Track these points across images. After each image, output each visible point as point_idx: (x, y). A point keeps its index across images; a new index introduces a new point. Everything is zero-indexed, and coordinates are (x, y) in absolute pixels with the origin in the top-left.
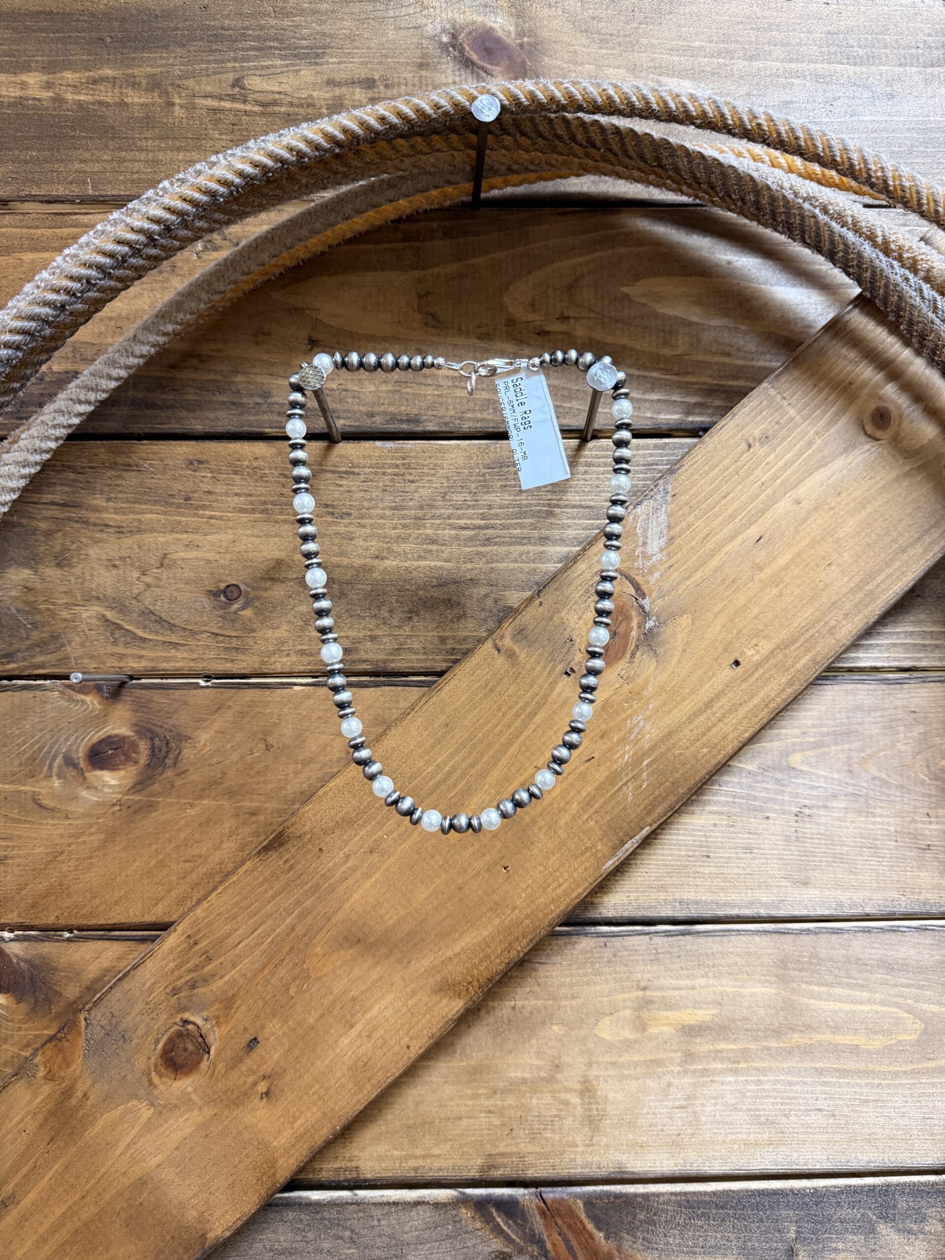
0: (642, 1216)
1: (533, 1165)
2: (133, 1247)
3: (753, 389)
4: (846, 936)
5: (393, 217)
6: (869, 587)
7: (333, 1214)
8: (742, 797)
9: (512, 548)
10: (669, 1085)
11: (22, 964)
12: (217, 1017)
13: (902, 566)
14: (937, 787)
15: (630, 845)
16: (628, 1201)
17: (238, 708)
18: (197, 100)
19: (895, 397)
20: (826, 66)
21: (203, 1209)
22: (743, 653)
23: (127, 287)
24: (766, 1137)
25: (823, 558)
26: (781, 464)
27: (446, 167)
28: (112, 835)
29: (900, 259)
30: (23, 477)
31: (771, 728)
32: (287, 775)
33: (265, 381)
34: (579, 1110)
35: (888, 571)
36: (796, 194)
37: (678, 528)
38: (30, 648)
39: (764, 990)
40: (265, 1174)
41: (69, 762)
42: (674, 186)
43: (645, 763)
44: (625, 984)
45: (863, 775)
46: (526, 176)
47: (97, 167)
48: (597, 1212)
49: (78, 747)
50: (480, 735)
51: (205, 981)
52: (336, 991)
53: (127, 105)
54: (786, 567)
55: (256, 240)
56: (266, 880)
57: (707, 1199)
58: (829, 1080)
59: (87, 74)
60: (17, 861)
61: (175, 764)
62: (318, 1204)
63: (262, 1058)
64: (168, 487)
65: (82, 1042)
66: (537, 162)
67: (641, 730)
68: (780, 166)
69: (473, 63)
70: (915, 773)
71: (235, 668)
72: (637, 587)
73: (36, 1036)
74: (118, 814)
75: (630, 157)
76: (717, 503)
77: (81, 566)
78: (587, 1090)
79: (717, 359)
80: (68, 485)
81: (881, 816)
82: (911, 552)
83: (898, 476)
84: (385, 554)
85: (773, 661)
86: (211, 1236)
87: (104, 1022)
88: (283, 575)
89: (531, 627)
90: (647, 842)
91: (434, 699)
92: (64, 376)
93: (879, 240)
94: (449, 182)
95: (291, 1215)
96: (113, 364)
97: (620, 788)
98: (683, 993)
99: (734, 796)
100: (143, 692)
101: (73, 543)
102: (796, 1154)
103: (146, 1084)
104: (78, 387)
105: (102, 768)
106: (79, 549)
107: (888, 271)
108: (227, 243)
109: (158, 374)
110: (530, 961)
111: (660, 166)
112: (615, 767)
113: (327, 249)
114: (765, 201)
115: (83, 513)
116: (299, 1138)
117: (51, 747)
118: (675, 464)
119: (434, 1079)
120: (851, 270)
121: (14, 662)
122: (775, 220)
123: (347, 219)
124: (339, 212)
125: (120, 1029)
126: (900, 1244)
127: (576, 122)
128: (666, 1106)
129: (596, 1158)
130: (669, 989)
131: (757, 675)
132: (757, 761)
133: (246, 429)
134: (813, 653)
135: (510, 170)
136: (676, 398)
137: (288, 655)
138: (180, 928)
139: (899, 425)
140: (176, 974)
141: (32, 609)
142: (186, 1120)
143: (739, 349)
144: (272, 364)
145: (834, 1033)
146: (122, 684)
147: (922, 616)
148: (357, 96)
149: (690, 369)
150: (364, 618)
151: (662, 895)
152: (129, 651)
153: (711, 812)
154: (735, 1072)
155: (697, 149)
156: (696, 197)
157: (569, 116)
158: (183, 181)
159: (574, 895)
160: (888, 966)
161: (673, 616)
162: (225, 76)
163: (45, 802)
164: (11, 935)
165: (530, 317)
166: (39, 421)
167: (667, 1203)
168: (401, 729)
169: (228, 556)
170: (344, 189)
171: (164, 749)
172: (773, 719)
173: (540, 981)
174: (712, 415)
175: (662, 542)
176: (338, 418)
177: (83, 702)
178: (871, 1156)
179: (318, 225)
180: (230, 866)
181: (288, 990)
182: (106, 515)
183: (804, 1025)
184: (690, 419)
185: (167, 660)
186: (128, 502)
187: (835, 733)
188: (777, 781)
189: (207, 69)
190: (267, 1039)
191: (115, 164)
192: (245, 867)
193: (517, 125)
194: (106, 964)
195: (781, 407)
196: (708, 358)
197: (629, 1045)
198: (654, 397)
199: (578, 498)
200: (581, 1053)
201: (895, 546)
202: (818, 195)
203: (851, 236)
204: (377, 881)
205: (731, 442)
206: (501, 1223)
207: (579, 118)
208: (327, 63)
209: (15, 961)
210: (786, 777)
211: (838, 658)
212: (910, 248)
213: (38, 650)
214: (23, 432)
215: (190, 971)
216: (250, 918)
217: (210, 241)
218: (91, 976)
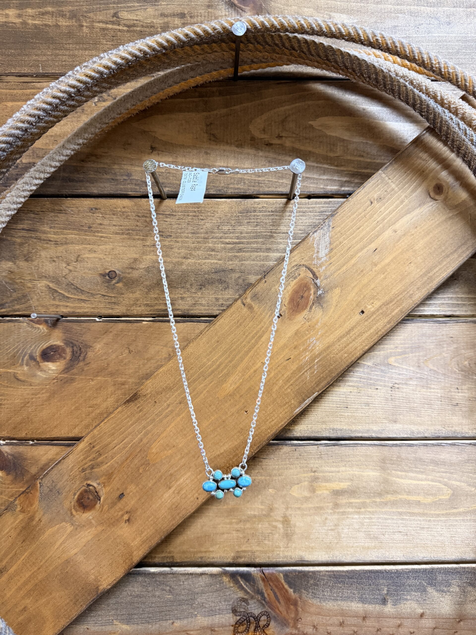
0: (312, 582)
1: (259, 557)
2: (63, 593)
3: (374, 174)
4: (415, 447)
5: (193, 85)
6: (430, 274)
7: (161, 578)
8: (364, 379)
9: (252, 254)
10: (326, 519)
11: (9, 456)
12: (104, 483)
13: (447, 264)
14: (462, 375)
15: (308, 401)
16: (305, 574)
17: (115, 332)
18: (95, 24)
19: (445, 178)
20: (416, 7)
21: (98, 574)
22: (366, 307)
23: (59, 121)
24: (373, 544)
25: (407, 260)
26: (387, 212)
27: (220, 60)
28: (53, 394)
29: (449, 108)
30: (8, 216)
31: (379, 344)
32: (139, 365)
33: (129, 168)
34: (282, 531)
35: (440, 267)
36: (397, 75)
37: (335, 244)
38: (11, 302)
39: (374, 473)
40: (127, 559)
41: (32, 358)
42: (335, 70)
43: (316, 361)
44: (305, 469)
45: (426, 368)
46: (261, 65)
47: (44, 58)
48: (290, 579)
49: (36, 351)
50: (235, 347)
51: (98, 465)
52: (162, 471)
53: (59, 26)
54: (388, 264)
55: (124, 97)
56: (128, 416)
57: (344, 574)
58: (405, 517)
59: (39, 10)
60: (6, 406)
61: (84, 360)
62: (154, 574)
63: (126, 503)
64: (80, 221)
65: (38, 494)
66: (266, 57)
67: (314, 345)
68: (389, 60)
69: (235, 5)
70: (452, 368)
71: (114, 312)
72: (314, 274)
73: (16, 491)
74: (56, 384)
75: (312, 55)
76: (354, 232)
77: (37, 261)
78: (286, 521)
79: (357, 158)
80: (31, 220)
81: (434, 389)
82: (452, 257)
83: (446, 219)
84: (189, 256)
85: (381, 311)
86: (101, 588)
87: (49, 485)
88: (138, 266)
89: (260, 293)
90: (317, 400)
91: (212, 329)
92: (28, 165)
93: (439, 98)
94: (222, 68)
95: (140, 579)
96: (53, 159)
97: (303, 373)
98: (334, 474)
99: (361, 378)
100: (68, 324)
101: (33, 249)
102: (388, 553)
103: (69, 515)
104: (35, 171)
105: (48, 361)
106: (36, 252)
107: (442, 114)
108: (110, 98)
109: (75, 164)
110: (258, 457)
111: (328, 60)
112: (301, 363)
113: (160, 101)
114: (380, 78)
115: (38, 234)
116: (144, 542)
117: (23, 351)
118: (334, 212)
119: (211, 514)
120: (423, 114)
121: (4, 308)
122: (385, 88)
123: (170, 86)
124: (166, 83)
125: (57, 488)
126: (438, 597)
127: (285, 37)
128: (324, 529)
129: (290, 554)
130: (327, 472)
131: (372, 318)
132: (372, 361)
133: (119, 192)
134: (401, 307)
135: (253, 62)
136: (336, 178)
137: (140, 306)
138: (86, 440)
139: (448, 193)
140: (84, 462)
141: (13, 282)
142: (89, 532)
143: (368, 154)
144: (132, 159)
145: (408, 495)
146: (58, 320)
147: (457, 290)
148: (176, 22)
149: (343, 164)
150: (178, 288)
151: (324, 426)
152: (61, 303)
153: (349, 386)
154: (359, 513)
155: (347, 51)
156: (347, 76)
157: (282, 34)
158: (86, 66)
159: (280, 425)
160: (435, 463)
161: (331, 288)
162: (109, 11)
163: (20, 378)
164: (4, 442)
165: (263, 136)
166: (15, 188)
167: (324, 576)
168: (195, 343)
169: (110, 256)
170: (169, 71)
171: (79, 352)
172: (380, 340)
173: (263, 467)
174: (354, 187)
175: (327, 251)
176: (165, 187)
177: (38, 328)
178: (425, 555)
179: (155, 89)
180: (111, 410)
181: (139, 470)
182: (49, 235)
183: (393, 491)
184: (343, 189)
185: (80, 308)
186: (60, 228)
187: (411, 348)
188: (382, 371)
189: (100, 7)
190: (129, 494)
191: (53, 57)
192: (118, 410)
193: (255, 38)
194: (50, 457)
195: (388, 183)
196: (352, 158)
197: (307, 499)
198: (325, 177)
199: (285, 229)
200: (283, 503)
201: (443, 254)
202: (408, 75)
203: (424, 96)
204: (183, 418)
205: (362, 201)
206: (243, 584)
207: (286, 35)
208: (161, 5)
209: (6, 455)
210: (386, 369)
211: (413, 310)
212: (454, 102)
213: (16, 302)
214: (8, 193)
215: (91, 460)
216: (120, 435)
217: (101, 97)
218: (43, 462)
